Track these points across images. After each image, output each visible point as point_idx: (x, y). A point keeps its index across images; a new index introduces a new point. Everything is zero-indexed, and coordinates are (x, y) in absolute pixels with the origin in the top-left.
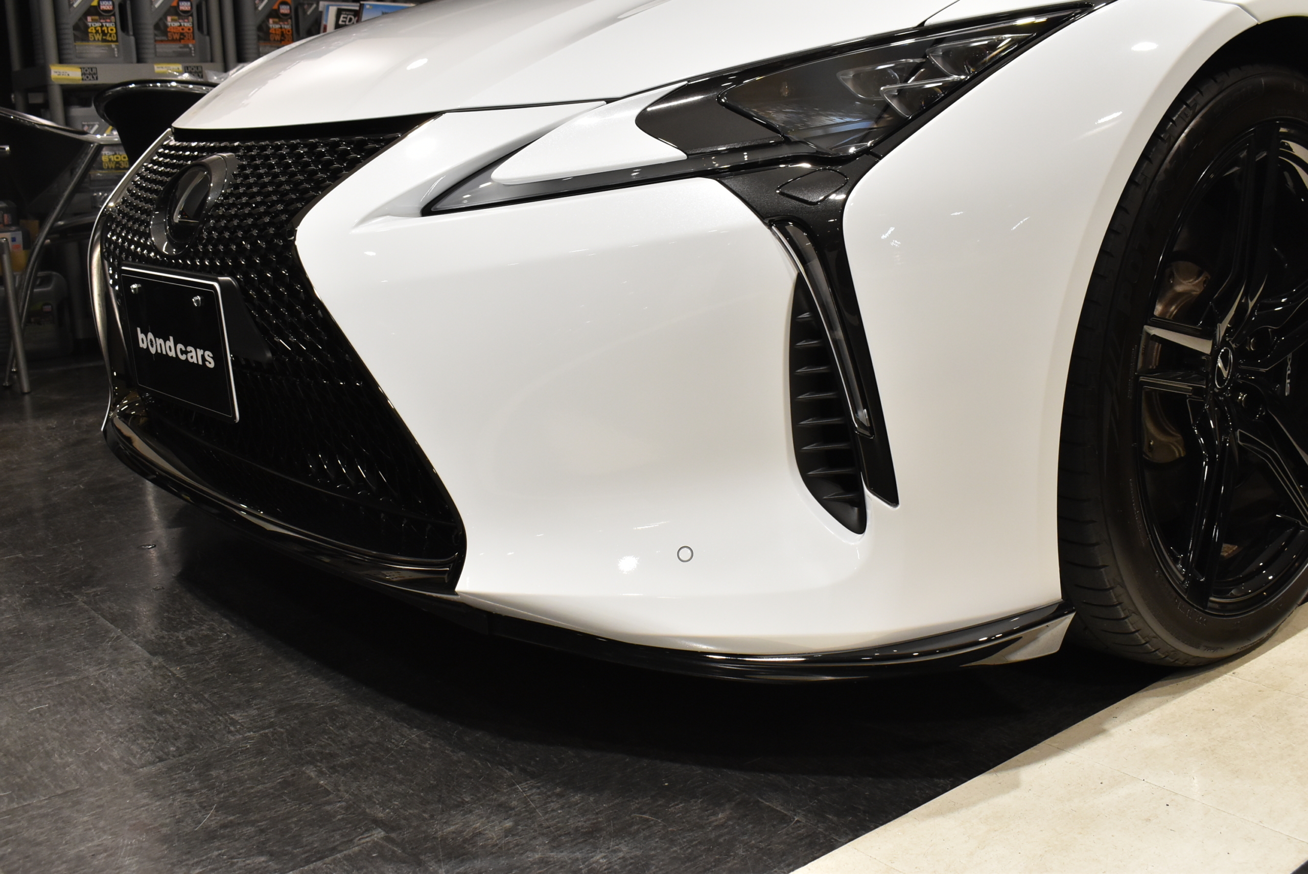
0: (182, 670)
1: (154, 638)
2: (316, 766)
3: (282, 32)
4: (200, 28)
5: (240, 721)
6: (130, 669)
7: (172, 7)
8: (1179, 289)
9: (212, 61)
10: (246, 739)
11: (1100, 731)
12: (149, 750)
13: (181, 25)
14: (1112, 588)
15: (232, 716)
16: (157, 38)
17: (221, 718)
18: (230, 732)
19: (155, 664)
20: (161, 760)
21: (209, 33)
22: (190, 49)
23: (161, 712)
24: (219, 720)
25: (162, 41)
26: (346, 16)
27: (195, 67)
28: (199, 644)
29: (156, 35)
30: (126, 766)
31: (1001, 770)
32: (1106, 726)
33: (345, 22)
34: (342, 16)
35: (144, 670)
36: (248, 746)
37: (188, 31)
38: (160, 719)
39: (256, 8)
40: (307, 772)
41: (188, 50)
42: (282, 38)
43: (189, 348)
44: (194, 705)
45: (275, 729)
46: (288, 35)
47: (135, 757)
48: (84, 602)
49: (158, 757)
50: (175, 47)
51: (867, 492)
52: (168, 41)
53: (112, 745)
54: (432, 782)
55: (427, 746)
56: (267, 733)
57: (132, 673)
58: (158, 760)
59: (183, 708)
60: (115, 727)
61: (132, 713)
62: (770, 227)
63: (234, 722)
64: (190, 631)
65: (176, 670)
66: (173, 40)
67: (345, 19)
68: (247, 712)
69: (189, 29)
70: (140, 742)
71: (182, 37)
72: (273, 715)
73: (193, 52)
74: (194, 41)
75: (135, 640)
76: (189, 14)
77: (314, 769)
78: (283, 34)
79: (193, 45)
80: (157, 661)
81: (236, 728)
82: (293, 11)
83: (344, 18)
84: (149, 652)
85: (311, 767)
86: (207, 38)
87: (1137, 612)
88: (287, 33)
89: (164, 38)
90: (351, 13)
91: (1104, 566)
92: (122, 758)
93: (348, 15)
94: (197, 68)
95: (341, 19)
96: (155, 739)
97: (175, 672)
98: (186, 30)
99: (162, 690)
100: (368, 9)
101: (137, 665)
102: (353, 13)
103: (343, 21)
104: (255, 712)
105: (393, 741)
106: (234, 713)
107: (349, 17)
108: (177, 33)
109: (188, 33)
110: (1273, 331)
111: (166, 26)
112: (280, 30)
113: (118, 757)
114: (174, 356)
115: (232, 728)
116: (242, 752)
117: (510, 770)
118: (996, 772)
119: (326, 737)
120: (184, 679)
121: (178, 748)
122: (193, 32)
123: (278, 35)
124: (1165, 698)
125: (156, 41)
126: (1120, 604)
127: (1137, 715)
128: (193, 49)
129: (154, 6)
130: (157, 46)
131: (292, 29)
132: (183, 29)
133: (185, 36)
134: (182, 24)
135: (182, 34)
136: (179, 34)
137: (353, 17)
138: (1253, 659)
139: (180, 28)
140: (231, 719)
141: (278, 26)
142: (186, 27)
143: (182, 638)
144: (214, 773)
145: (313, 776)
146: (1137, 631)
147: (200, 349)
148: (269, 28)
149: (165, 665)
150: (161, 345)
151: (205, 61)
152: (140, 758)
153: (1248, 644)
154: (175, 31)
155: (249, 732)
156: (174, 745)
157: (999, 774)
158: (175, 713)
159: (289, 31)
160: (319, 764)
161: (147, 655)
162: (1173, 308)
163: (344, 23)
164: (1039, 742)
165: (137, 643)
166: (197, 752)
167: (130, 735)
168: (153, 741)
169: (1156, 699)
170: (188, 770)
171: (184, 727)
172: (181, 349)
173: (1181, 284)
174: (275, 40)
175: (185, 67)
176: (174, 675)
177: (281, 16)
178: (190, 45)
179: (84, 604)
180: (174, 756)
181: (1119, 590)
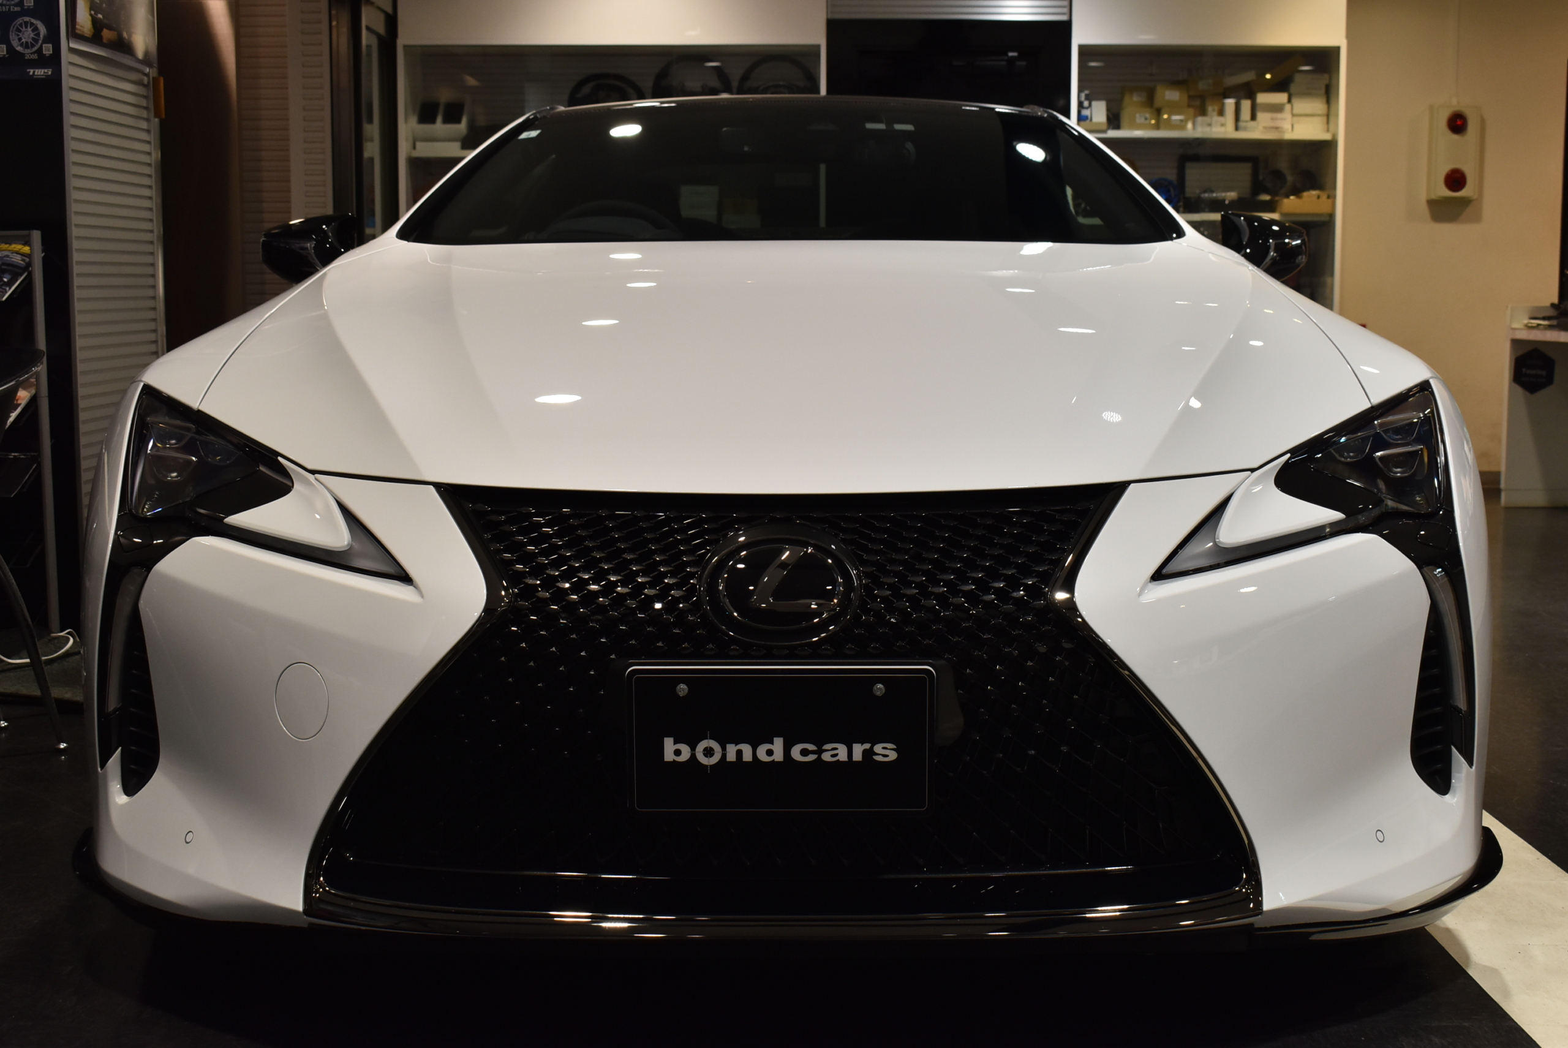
114: (779, 759)
150: (739, 751)
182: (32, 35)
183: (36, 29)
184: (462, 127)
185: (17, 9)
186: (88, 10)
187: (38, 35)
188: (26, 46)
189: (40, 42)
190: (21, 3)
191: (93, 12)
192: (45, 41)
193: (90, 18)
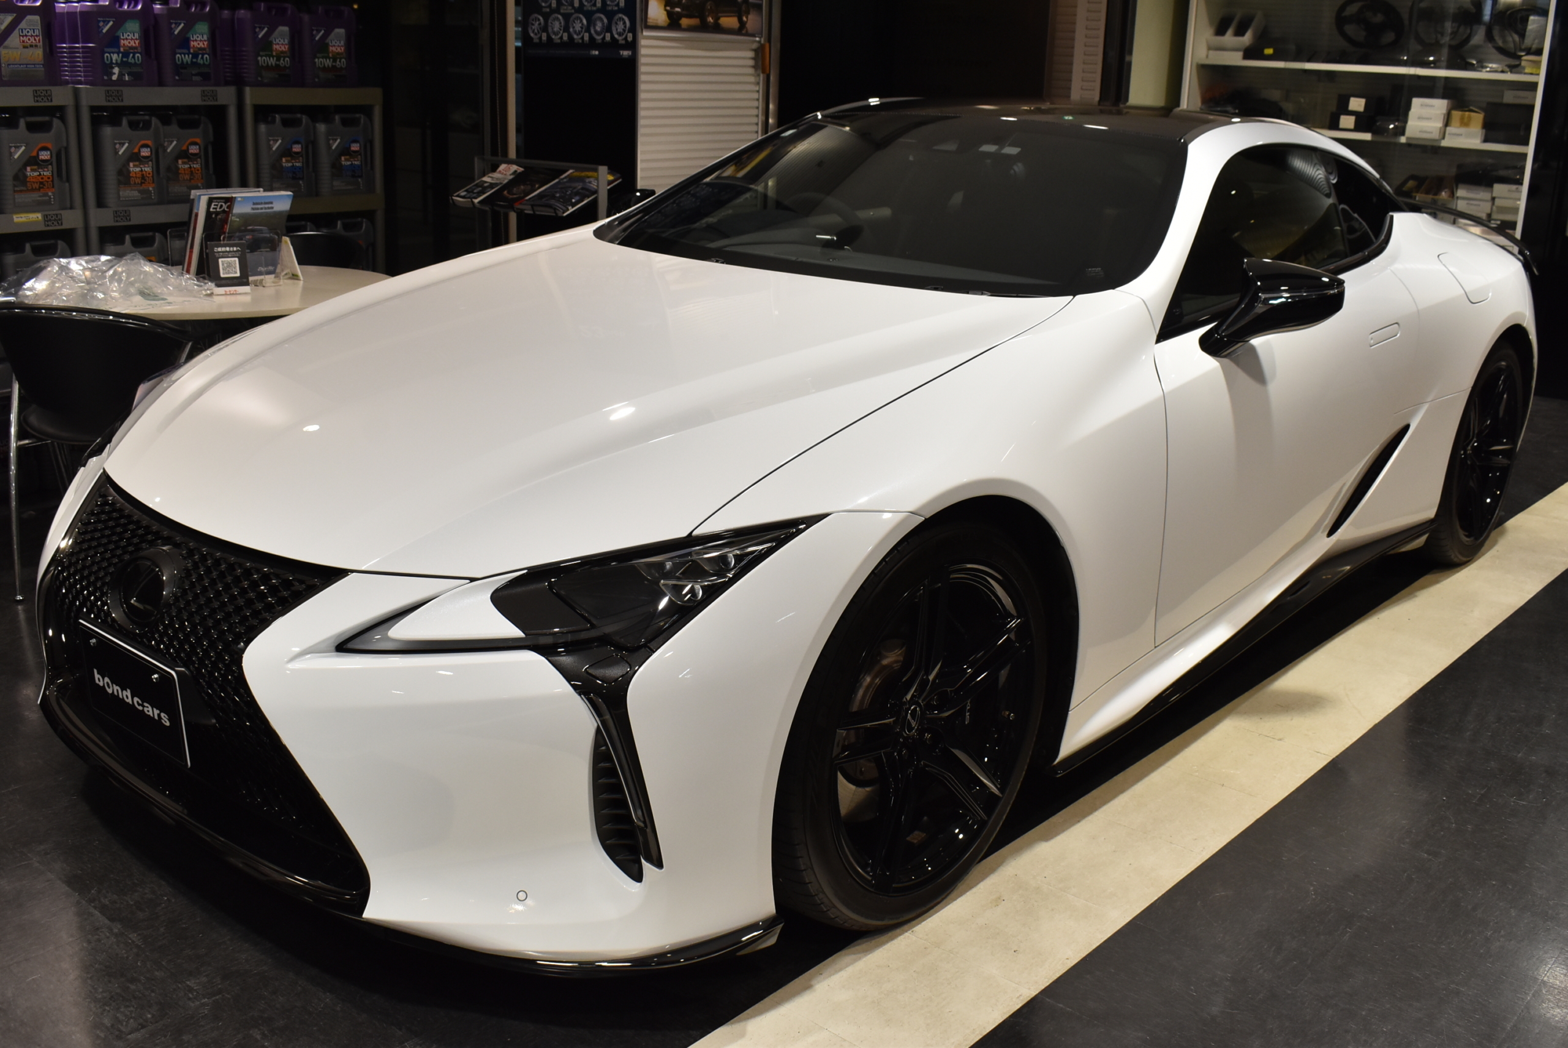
0: (139, 937)
1: (108, 903)
2: (259, 1030)
3: (143, 175)
4: (59, 175)
5: (195, 988)
6: (97, 937)
7: (31, 157)
8: (885, 662)
9: (71, 208)
10: (203, 1005)
11: (808, 987)
12: (131, 1018)
13: (40, 174)
14: (816, 895)
15: (188, 983)
16: (16, 189)
17: (180, 985)
18: (189, 999)
19: (116, 930)
20: (143, 1027)
21: (68, 180)
22: (50, 197)
23: (133, 980)
24: (179, 988)
25: (21, 191)
26: (217, 203)
27: (54, 215)
28: (147, 910)
29: (15, 186)
30: (117, 1033)
31: (735, 1022)
32: (813, 983)
33: (216, 209)
34: (213, 204)
35: (108, 938)
36: (206, 1012)
37: (47, 180)
38: (133, 987)
39: (116, 153)
40: (254, 1035)
41: (47, 198)
42: (143, 181)
43: (146, 704)
44: (157, 973)
45: (223, 996)
46: (148, 177)
47: (122, 1025)
48: (38, 862)
49: (139, 1024)
50: (35, 196)
51: (643, 861)
52: (28, 191)
53: (102, 1014)
54: (345, 1042)
55: (338, 1009)
56: (217, 1000)
57: (99, 940)
58: (140, 1027)
59: (148, 976)
60: (100, 996)
61: (110, 982)
62: (580, 695)
63: (191, 990)
64: (136, 894)
65: (134, 936)
66: (33, 190)
67: (215, 207)
68: (198, 979)
69: (49, 178)
70: (122, 1010)
71: (41, 186)
72: (219, 982)
73: (52, 200)
74: (54, 190)
75: (93, 905)
76: (49, 163)
77: (259, 1032)
78: (143, 177)
79: (52, 193)
80: (117, 928)
81: (193, 995)
82: (153, 152)
83: (215, 205)
84: (109, 920)
85: (257, 1030)
86: (67, 184)
87: (835, 907)
88: (148, 175)
89: (24, 188)
90: (222, 201)
91: (810, 883)
92: (112, 1026)
93: (219, 202)
94: (57, 215)
95: (213, 206)
96: (133, 1007)
97: (134, 939)
98: (46, 179)
99: (127, 957)
100: (239, 201)
101: (101, 932)
102: (224, 201)
103: (214, 208)
104: (204, 979)
105: (313, 1005)
106: (189, 980)
107: (220, 204)
108: (37, 183)
109: (47, 182)
110: (950, 691)
111: (26, 176)
112: (140, 173)
113: (110, 1025)
114: (131, 703)
115: (191, 995)
116: (202, 1017)
117: (400, 1029)
118: (732, 1024)
119: (263, 1002)
120: (143, 946)
121: (153, 1016)
122: (53, 181)
123: (139, 178)
124: (859, 955)
125: (15, 191)
126: (822, 903)
127: (837, 972)
128: (52, 197)
129: (14, 158)
130: (16, 196)
131: (153, 171)
132: (42, 178)
133: (44, 185)
134: (42, 173)
135: (41, 183)
136: (38, 183)
137: (223, 204)
138: (930, 917)
139: (40, 178)
140: (188, 986)
141: (138, 169)
142: (45, 176)
143: (132, 903)
144: (185, 1038)
145: (259, 1039)
146: (837, 917)
147: (157, 709)
148: (129, 172)
149: (123, 931)
150: (117, 690)
151: (65, 208)
152: (126, 1025)
153: (924, 909)
154: (34, 180)
155: (204, 998)
156: (150, 1013)
157: (733, 1026)
158: (143, 981)
159: (149, 174)
160: (261, 1027)
161: (107, 921)
162: (878, 680)
163: (214, 210)
164: (765, 997)
165: (95, 908)
166: (168, 1018)
167: (113, 1004)
168: (132, 1009)
169: (853, 957)
170: (165, 1036)
171: (153, 994)
172: (138, 702)
173: (887, 657)
174: (135, 183)
175: (44, 215)
176: (133, 942)
177: (142, 159)
178: (50, 194)
179: (38, 865)
180: (151, 1023)
181: (821, 896)
182: (623, 27)
183: (624, 23)
184: (1247, 39)
185: (616, 8)
186: (663, 7)
187: (625, 27)
188: (620, 34)
189: (627, 32)
190: (618, 5)
191: (668, 8)
192: (629, 32)
193: (665, 13)
